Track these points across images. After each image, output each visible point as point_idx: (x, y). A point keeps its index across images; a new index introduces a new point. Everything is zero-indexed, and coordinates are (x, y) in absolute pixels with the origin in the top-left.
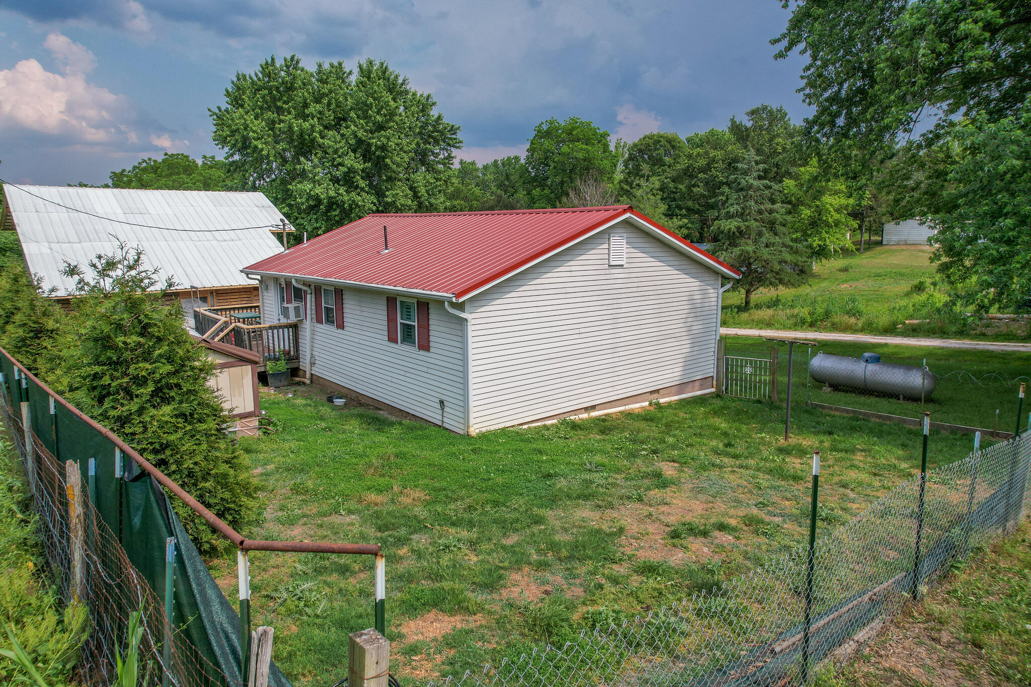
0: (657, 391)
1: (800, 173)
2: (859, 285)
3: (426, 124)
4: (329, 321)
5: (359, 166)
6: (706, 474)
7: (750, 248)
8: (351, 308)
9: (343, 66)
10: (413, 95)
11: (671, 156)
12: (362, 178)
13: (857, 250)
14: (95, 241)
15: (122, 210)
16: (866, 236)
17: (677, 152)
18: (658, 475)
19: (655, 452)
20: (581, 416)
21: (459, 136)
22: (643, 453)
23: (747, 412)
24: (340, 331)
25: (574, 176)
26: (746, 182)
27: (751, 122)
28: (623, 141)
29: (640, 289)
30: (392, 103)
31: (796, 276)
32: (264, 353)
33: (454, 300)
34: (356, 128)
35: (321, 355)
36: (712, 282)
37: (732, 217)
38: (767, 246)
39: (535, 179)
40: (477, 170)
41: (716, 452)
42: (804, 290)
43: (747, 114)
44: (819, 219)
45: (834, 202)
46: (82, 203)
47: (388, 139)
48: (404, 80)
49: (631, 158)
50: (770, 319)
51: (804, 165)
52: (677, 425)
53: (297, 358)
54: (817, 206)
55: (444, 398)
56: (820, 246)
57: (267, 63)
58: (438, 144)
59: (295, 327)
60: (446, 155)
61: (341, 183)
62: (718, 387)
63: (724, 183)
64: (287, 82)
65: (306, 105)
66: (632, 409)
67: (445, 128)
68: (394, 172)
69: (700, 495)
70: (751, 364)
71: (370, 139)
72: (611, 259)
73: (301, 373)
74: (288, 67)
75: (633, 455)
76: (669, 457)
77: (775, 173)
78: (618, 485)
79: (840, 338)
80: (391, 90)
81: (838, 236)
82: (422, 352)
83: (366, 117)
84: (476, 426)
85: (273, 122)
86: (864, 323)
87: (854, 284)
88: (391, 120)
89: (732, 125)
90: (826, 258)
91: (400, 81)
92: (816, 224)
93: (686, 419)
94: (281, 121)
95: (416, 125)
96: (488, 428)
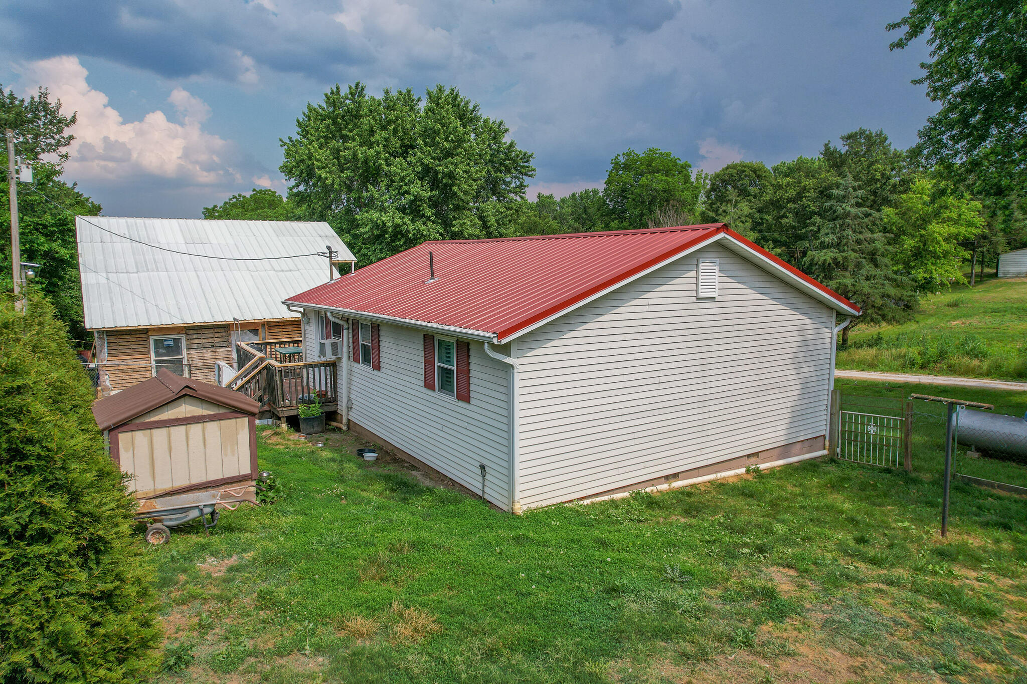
0: (756, 454)
1: (901, 200)
2: (974, 321)
3: (498, 151)
4: (367, 360)
5: (426, 194)
6: (840, 594)
7: (848, 281)
8: (388, 347)
9: (412, 93)
10: (484, 122)
11: (756, 186)
12: (429, 207)
13: (969, 282)
14: (153, 271)
15: (185, 239)
16: (977, 269)
17: (763, 181)
18: (770, 594)
19: (761, 549)
20: (660, 487)
21: (532, 164)
22: (746, 550)
23: (875, 487)
24: (376, 372)
25: (653, 208)
26: (843, 209)
27: (847, 148)
28: (704, 173)
29: (736, 328)
30: (461, 130)
31: (901, 312)
32: (297, 395)
33: (495, 341)
34: (423, 155)
35: (358, 399)
36: (824, 320)
37: (828, 247)
38: (867, 279)
39: (613, 211)
40: (554, 203)
41: (845, 551)
42: (911, 327)
43: (842, 138)
44: (923, 250)
45: (943, 231)
46: (147, 233)
47: (456, 165)
48: (475, 107)
49: (713, 189)
50: (873, 359)
51: (905, 192)
52: (785, 504)
53: (335, 400)
54: (922, 236)
55: (485, 462)
56: (925, 279)
57: (332, 93)
58: (510, 172)
59: (333, 366)
60: (518, 183)
61: (407, 211)
62: (832, 448)
63: (816, 213)
64: (352, 109)
65: (372, 133)
66: (724, 478)
67: (518, 156)
68: (462, 200)
69: (838, 639)
70: (876, 422)
71: (437, 166)
72: (700, 291)
73: (339, 417)
74: (353, 95)
75: (730, 554)
76: (781, 558)
77: (872, 201)
78: (713, 611)
79: (962, 383)
80: (461, 117)
81: (947, 268)
82: (461, 404)
83: (434, 144)
84: (522, 502)
85: (338, 151)
86: (989, 366)
87: (968, 321)
88: (459, 147)
89: (826, 150)
90: (932, 292)
91: (471, 107)
92: (919, 254)
93: (796, 495)
94: (346, 149)
95: (486, 153)
96: (539, 504)
